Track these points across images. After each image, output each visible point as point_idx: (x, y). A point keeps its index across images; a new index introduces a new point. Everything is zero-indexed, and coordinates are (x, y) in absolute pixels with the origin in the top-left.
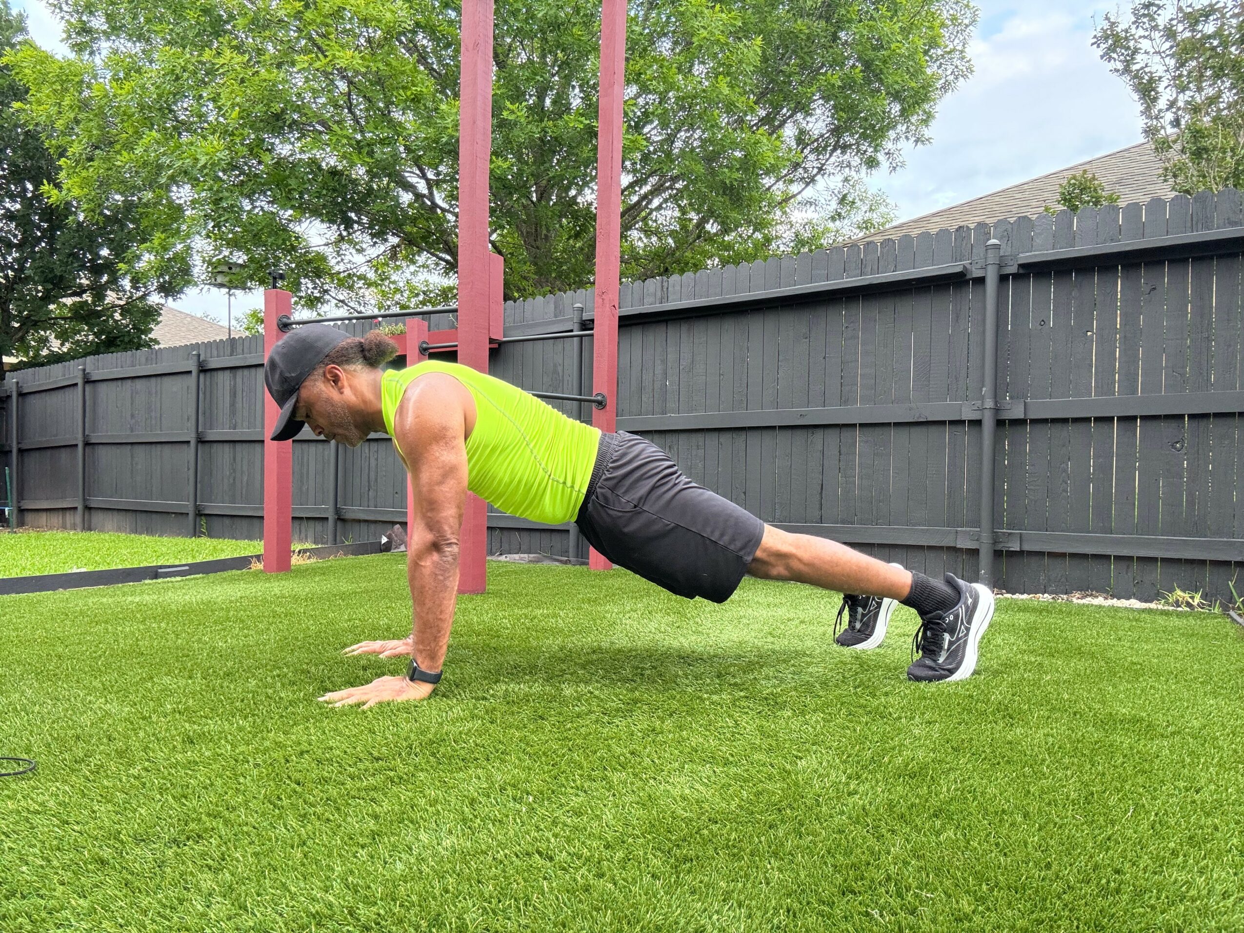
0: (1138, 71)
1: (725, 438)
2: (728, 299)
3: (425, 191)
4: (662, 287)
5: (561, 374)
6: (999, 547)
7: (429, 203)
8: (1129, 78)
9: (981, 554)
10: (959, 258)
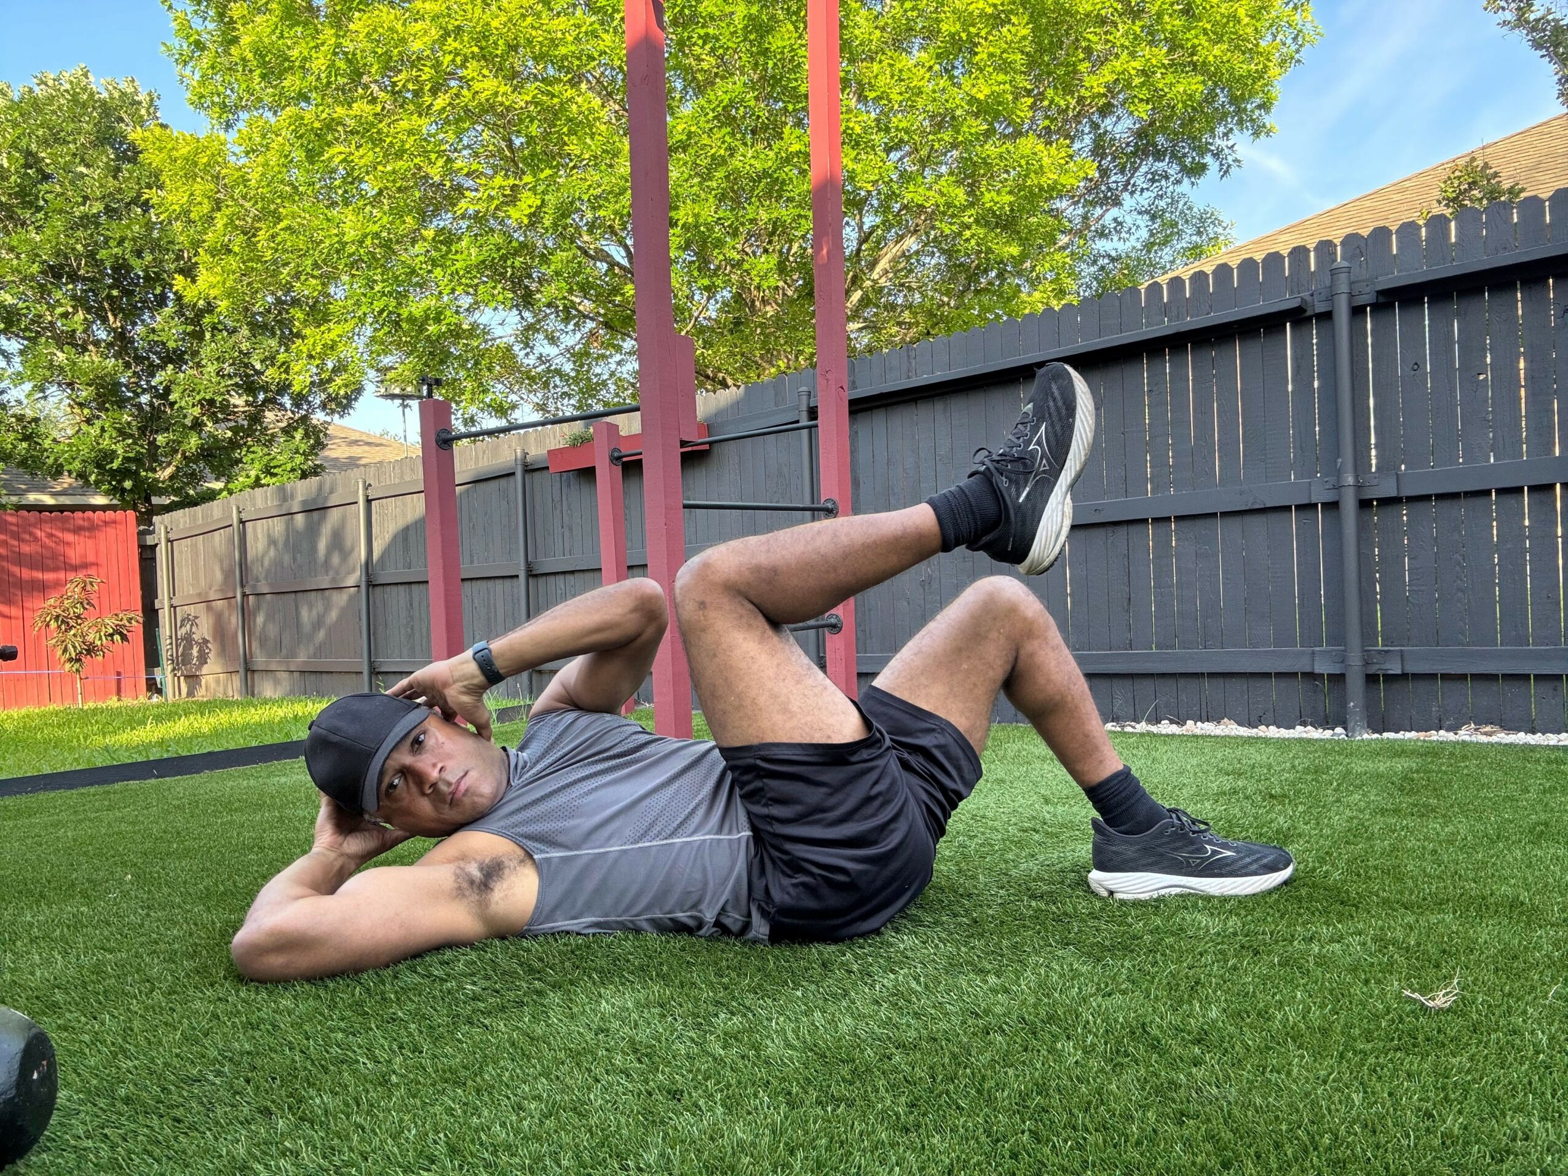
0: (1537, 21)
2: (993, 365)
4: (909, 356)
5: (787, 477)
6: (1372, 670)
8: (1525, 32)
9: (1349, 680)
10: (1295, 290)
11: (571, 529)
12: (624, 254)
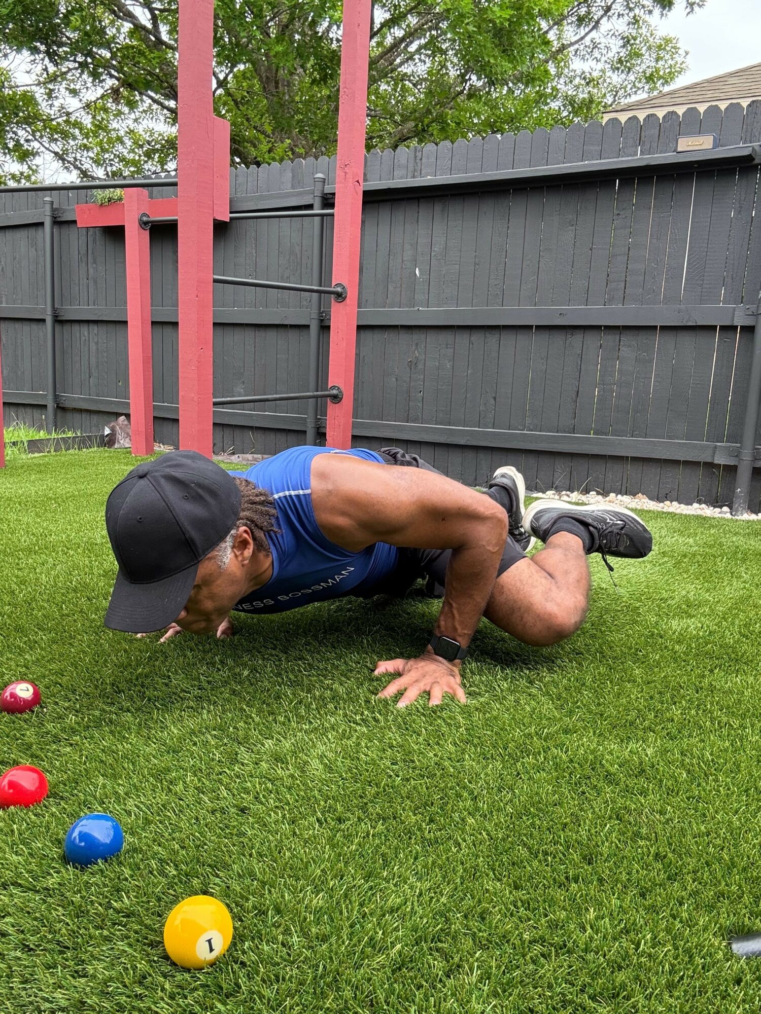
1: (477, 337)
2: (489, 175)
3: (149, 26)
4: (416, 157)
5: (299, 256)
6: (759, 464)
7: (153, 39)
9: (740, 471)
10: (748, 139)
11: (95, 282)
12: (149, 16)
